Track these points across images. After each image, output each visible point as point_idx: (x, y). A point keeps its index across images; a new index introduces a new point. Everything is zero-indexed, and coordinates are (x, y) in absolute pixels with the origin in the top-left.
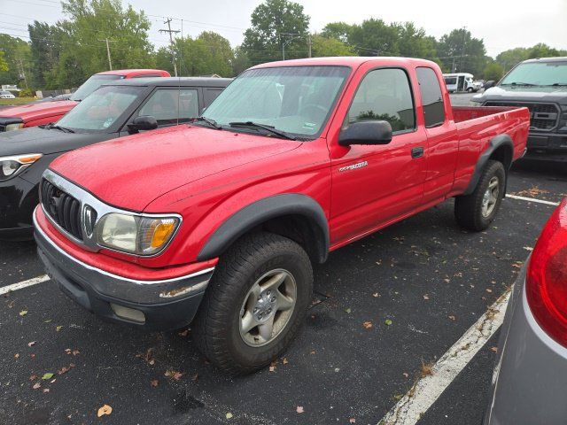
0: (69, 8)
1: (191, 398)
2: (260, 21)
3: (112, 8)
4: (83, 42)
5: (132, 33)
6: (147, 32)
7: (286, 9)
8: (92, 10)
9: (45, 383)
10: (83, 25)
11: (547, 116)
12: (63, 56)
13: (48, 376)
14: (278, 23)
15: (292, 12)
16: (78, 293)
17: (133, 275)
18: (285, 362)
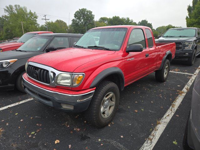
0: (7, 11)
1: (85, 136)
2: (77, 16)
3: (23, 11)
4: (12, 23)
5: (31, 20)
6: (37, 19)
7: (86, 12)
8: (16, 12)
9: (33, 135)
10: (12, 17)
11: (179, 46)
12: (5, 28)
13: (33, 133)
14: (83, 17)
15: (88, 13)
16: (47, 102)
17: (70, 93)
18: (113, 123)
